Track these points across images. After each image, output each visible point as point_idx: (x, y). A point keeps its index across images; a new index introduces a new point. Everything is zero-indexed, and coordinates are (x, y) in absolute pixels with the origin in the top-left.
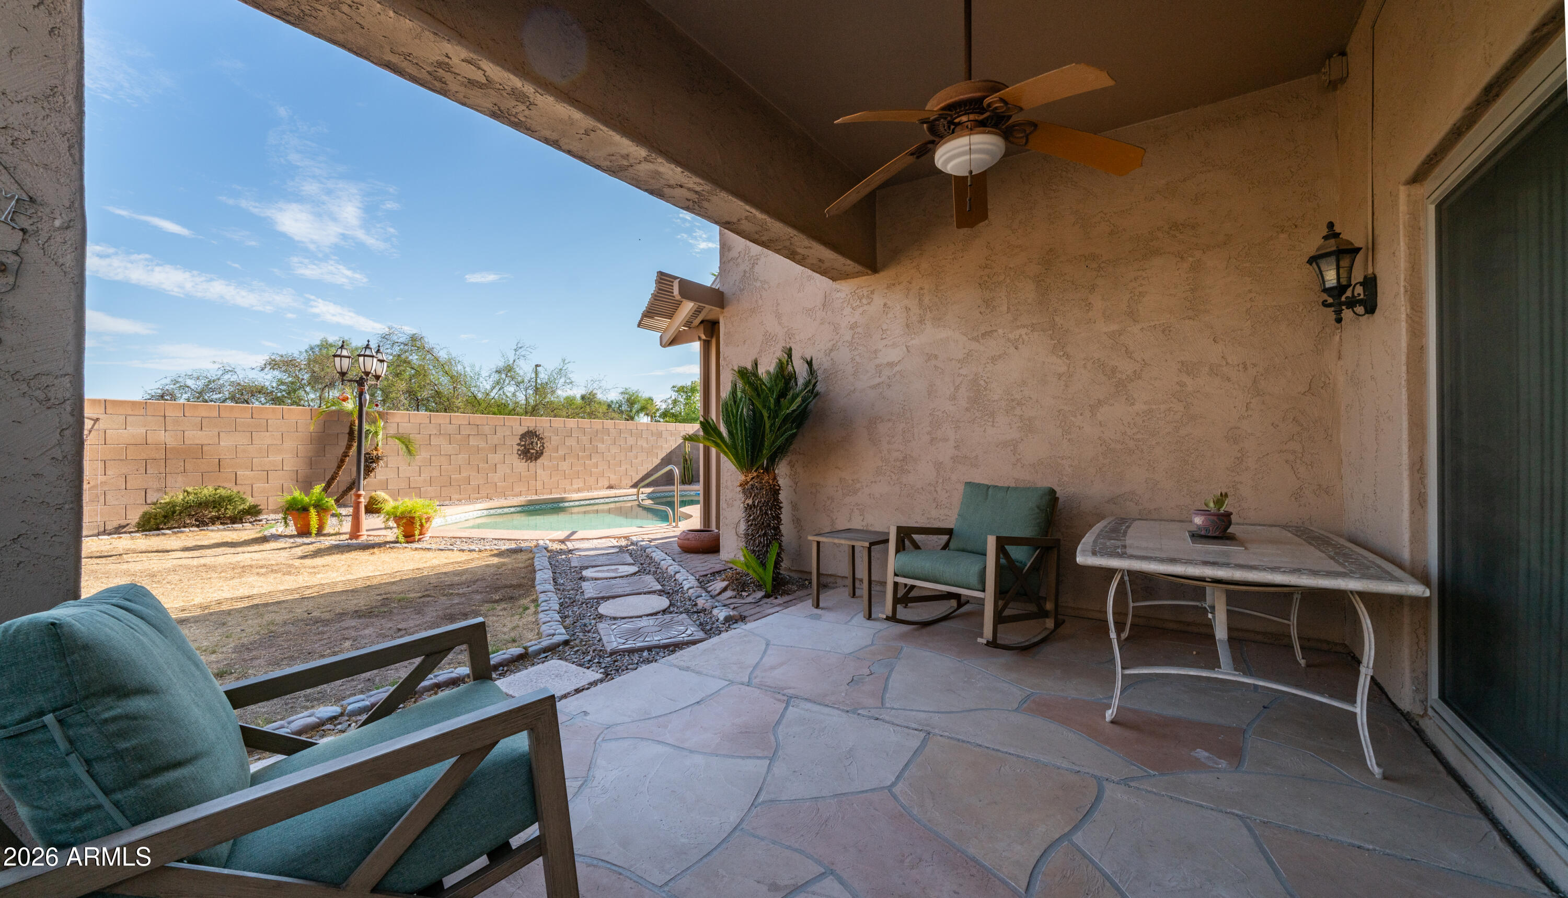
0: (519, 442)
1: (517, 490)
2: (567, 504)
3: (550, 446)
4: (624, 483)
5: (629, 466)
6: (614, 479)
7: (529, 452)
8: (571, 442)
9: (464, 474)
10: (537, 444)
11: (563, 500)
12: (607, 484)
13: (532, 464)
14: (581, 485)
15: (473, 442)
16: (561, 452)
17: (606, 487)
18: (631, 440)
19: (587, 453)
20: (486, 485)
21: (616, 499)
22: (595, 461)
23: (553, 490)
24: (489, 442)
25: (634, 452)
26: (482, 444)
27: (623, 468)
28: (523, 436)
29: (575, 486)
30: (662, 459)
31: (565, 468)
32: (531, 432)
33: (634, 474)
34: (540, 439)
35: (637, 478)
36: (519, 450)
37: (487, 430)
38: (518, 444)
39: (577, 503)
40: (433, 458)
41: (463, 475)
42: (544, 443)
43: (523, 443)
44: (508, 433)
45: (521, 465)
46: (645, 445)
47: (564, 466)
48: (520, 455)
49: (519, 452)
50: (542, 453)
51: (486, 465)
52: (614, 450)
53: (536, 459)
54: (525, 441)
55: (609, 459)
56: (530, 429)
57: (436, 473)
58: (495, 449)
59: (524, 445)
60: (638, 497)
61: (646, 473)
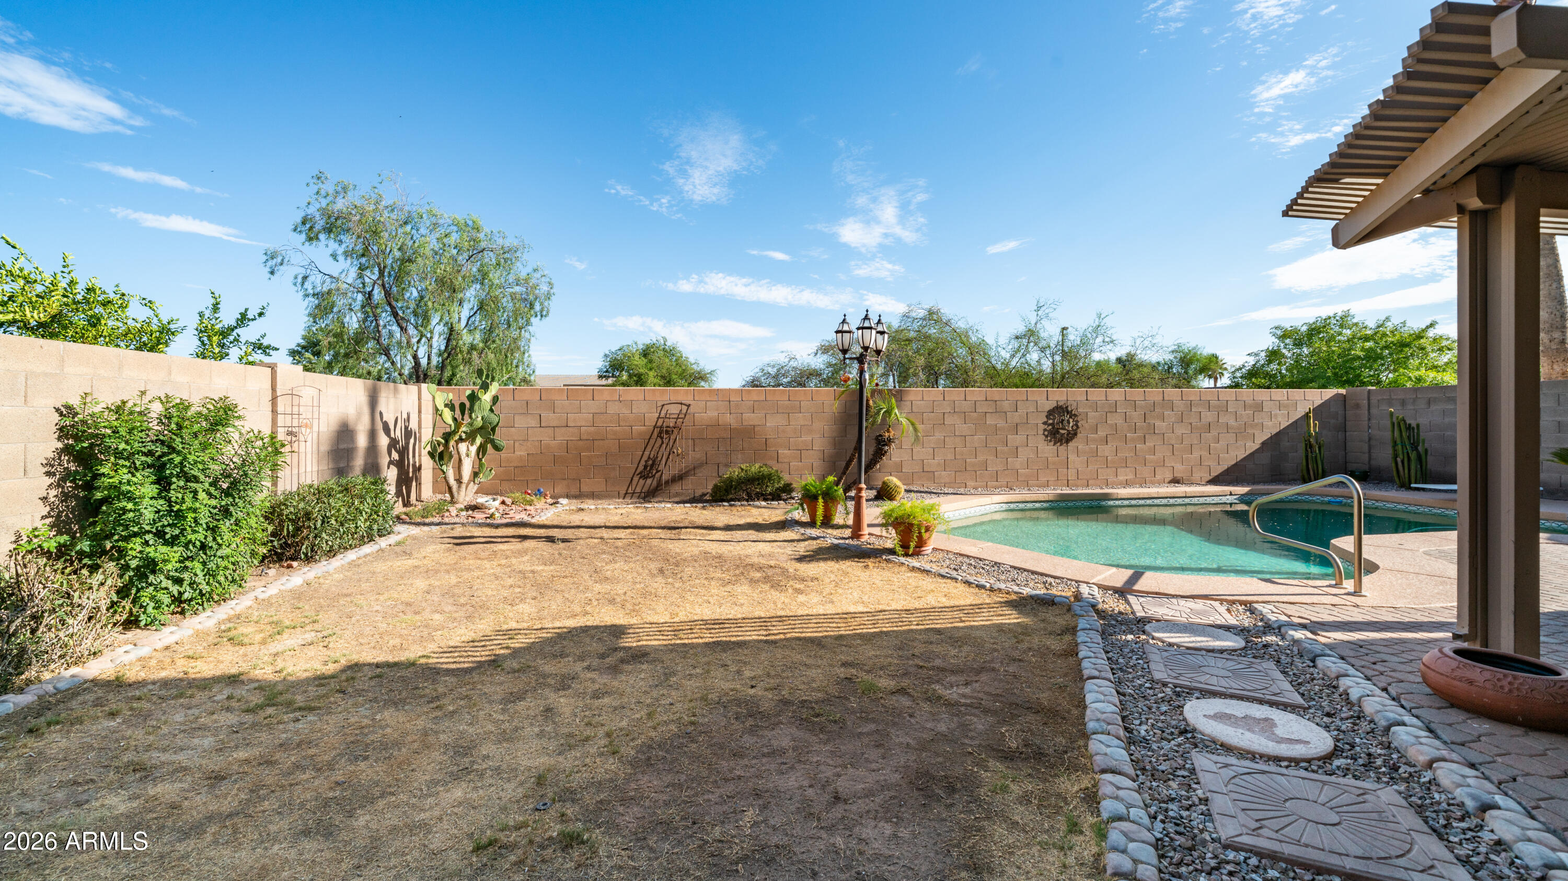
0: (1046, 420)
1: (1043, 479)
2: (1111, 503)
3: (1086, 425)
4: (1197, 476)
5: (1205, 453)
6: (1180, 469)
7: (1058, 432)
8: (1117, 419)
9: (981, 458)
10: (1069, 423)
11: (1106, 497)
12: (1169, 476)
13: (1062, 448)
14: (1131, 476)
15: (990, 420)
16: (1101, 433)
17: (1167, 480)
18: (1208, 416)
19: (1139, 434)
20: (1006, 472)
21: (1187, 501)
22: (1152, 445)
23: (1090, 482)
24: (1009, 421)
25: (1214, 433)
26: (1001, 423)
27: (1196, 454)
28: (1050, 413)
29: (1122, 478)
30: (1263, 444)
31: (1107, 454)
32: (1061, 407)
33: (1213, 464)
34: (1072, 415)
35: (1217, 470)
36: (1045, 430)
37: (1006, 405)
38: (1045, 423)
39: (1126, 503)
40: (947, 439)
41: (978, 459)
42: (1077, 421)
43: (1051, 421)
44: (1032, 409)
45: (1048, 449)
46: (1232, 422)
47: (1106, 450)
48: (1047, 436)
49: (1046, 433)
50: (1076, 434)
51: (1006, 448)
52: (1181, 430)
53: (1067, 441)
54: (1054, 420)
55: (1173, 442)
56: (1060, 404)
57: (950, 456)
58: (1016, 429)
59: (1052, 424)
60: (1224, 499)
61: (1236, 464)
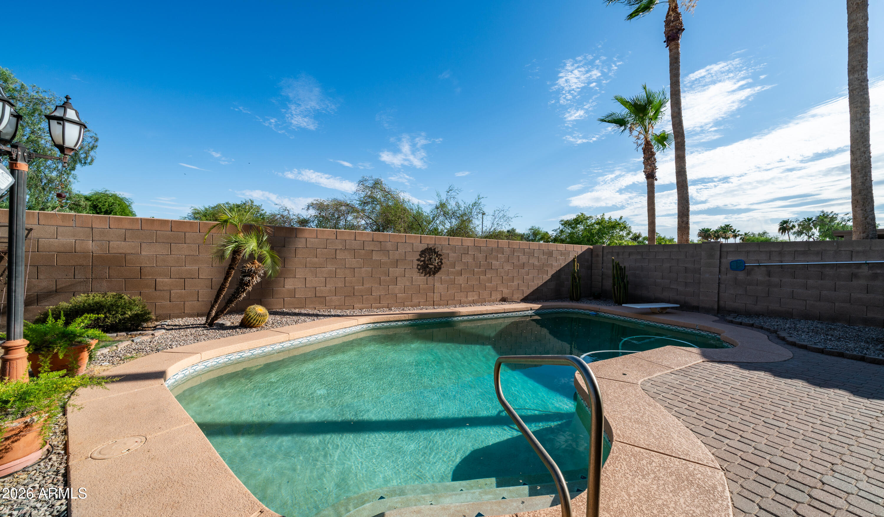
0: (419, 257)
1: (415, 301)
2: (456, 319)
3: (448, 262)
4: (515, 296)
5: (521, 282)
6: (506, 292)
7: (428, 267)
8: (467, 259)
9: (367, 285)
10: (435, 260)
11: (453, 314)
12: (499, 297)
13: (431, 278)
14: (476, 298)
15: (375, 257)
16: (458, 268)
17: (498, 299)
18: (523, 259)
19: (482, 269)
20: (387, 296)
21: (505, 315)
22: (490, 276)
23: (449, 302)
24: (391, 257)
25: (526, 269)
26: (384, 259)
27: (516, 283)
28: (423, 253)
29: (470, 299)
30: (552, 276)
31: (461, 283)
32: (431, 249)
33: (525, 289)
34: (438, 255)
35: (527, 292)
36: (418, 265)
37: (389, 246)
38: (418, 260)
39: (465, 318)
40: (338, 270)
41: (365, 286)
42: (442, 259)
43: (423, 259)
44: (409, 249)
45: (420, 279)
46: (536, 263)
47: (461, 280)
48: (419, 270)
49: (419, 267)
50: (440, 268)
51: (388, 278)
52: (507, 267)
53: (434, 274)
54: (425, 257)
55: (502, 275)
56: (430, 247)
57: (340, 284)
58: (396, 263)
59: (424, 261)
60: (527, 313)
61: (537, 289)
